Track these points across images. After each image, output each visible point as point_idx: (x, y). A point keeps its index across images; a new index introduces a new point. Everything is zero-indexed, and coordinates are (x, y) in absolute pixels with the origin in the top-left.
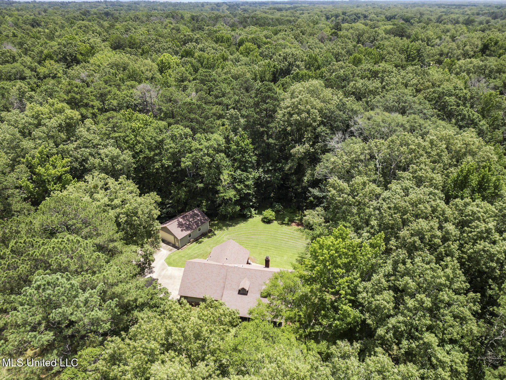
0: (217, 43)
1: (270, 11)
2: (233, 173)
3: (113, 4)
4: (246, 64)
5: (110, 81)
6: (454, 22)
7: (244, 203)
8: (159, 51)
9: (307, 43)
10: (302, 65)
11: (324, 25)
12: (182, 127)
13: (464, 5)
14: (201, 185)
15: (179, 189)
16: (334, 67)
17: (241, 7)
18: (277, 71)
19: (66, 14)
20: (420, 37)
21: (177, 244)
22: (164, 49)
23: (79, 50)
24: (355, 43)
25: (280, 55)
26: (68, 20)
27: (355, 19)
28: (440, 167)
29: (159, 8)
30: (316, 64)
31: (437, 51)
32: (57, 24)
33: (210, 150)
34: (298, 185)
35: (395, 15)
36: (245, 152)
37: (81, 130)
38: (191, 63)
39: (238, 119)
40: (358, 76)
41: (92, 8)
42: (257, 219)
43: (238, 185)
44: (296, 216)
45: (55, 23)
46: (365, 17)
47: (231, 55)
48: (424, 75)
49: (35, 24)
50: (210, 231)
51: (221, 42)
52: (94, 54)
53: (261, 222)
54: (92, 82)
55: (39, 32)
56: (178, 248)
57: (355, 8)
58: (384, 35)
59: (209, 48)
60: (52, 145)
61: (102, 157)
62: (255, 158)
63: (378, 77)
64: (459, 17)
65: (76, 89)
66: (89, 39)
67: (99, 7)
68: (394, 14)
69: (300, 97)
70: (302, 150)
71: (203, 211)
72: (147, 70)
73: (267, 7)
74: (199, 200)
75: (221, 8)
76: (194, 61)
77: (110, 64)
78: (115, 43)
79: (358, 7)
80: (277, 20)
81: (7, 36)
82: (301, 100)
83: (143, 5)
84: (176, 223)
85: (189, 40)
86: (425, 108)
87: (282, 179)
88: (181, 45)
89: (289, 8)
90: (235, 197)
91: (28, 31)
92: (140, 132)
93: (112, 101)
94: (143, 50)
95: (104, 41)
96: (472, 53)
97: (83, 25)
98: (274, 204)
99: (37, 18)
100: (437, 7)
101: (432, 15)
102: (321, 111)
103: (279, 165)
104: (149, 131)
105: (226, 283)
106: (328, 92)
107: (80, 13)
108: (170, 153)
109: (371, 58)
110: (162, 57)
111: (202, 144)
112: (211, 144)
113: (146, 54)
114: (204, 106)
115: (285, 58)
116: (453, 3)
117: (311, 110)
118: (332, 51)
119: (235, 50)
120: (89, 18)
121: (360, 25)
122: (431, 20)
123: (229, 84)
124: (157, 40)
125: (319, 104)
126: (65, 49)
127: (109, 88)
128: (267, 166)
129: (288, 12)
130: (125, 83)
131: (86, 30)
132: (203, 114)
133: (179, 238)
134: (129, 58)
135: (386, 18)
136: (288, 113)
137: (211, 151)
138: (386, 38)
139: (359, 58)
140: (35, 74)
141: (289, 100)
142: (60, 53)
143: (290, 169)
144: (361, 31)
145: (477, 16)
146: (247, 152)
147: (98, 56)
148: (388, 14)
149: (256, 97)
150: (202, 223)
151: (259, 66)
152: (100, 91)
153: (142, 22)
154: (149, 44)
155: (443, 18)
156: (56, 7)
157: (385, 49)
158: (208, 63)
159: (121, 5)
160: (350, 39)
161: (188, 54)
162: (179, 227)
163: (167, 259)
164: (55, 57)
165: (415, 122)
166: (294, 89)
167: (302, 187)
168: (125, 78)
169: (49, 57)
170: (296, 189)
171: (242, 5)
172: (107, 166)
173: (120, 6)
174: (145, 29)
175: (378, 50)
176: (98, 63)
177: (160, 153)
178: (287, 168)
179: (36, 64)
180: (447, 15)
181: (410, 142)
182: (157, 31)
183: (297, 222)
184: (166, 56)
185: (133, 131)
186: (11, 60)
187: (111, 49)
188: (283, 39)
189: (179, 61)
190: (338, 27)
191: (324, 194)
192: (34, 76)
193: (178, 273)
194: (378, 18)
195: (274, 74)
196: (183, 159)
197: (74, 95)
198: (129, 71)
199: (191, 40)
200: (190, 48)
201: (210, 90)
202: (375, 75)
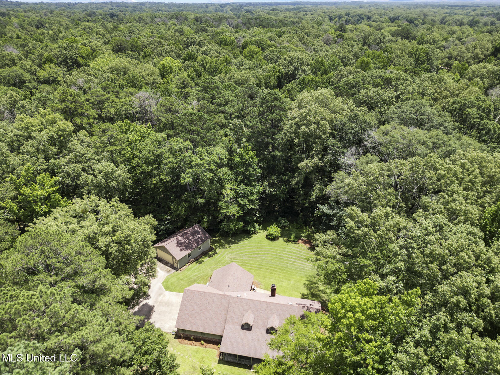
0: (220, 45)
1: (273, 12)
2: (236, 187)
3: (118, 5)
4: (250, 68)
5: (108, 88)
6: (458, 23)
7: (248, 218)
8: (161, 55)
9: (312, 45)
10: (308, 69)
11: (327, 27)
12: (182, 140)
13: (467, 6)
14: (202, 201)
15: (179, 204)
16: (342, 73)
17: (245, 8)
18: (282, 76)
19: (72, 15)
20: (426, 39)
21: (175, 265)
22: (166, 53)
23: (80, 53)
24: (360, 46)
25: (285, 59)
26: (73, 21)
27: (358, 20)
28: (473, 195)
29: (164, 9)
30: (323, 68)
31: (445, 54)
32: (62, 25)
33: (212, 165)
34: (305, 199)
35: (399, 17)
36: (249, 165)
37: (74, 143)
38: (193, 67)
39: (242, 129)
40: (369, 83)
41: (98, 9)
42: (261, 235)
43: (241, 200)
44: (303, 233)
45: (60, 24)
46: (369, 18)
47: (235, 58)
48: (440, 83)
49: (40, 25)
50: (211, 249)
51: (225, 45)
52: (95, 57)
53: (265, 239)
54: (90, 89)
55: (43, 34)
56: (176, 269)
57: (358, 8)
58: (390, 37)
59: (212, 51)
60: (41, 160)
61: (95, 173)
62: (259, 171)
63: (391, 85)
64: (463, 18)
65: (70, 98)
66: (90, 42)
67: (105, 8)
68: (397, 15)
69: (309, 107)
70: (310, 164)
71: (204, 228)
72: (148, 75)
73: (271, 8)
74: (199, 216)
75: (225, 9)
76: (196, 65)
77: (110, 68)
78: (117, 45)
79: (361, 8)
80: (281, 21)
81: (11, 38)
82: (310, 110)
83: (149, 6)
84: (175, 242)
85: (191, 42)
86: (445, 121)
87: (288, 192)
88: (184, 48)
89: (292, 10)
90: (238, 212)
91: (32, 33)
92: (136, 145)
93: (110, 109)
94: (145, 53)
95: (106, 43)
96: (482, 56)
97: (87, 27)
98: (280, 218)
99: (42, 19)
100: (440, 8)
101: (435, 16)
102: (331, 122)
103: (285, 178)
104: (146, 145)
105: (228, 316)
106: (338, 102)
107: (86, 14)
108: (168, 168)
109: (379, 62)
110: (164, 61)
111: (203, 159)
112: (213, 158)
113: (148, 58)
114: (206, 116)
115: (290, 62)
116: (455, 4)
117: (321, 122)
118: (338, 54)
119: (239, 53)
120: (94, 19)
121: (364, 26)
122: (435, 21)
123: (232, 91)
124: (159, 43)
125: (329, 115)
126: (66, 52)
127: (107, 96)
128: (272, 180)
129: (292, 13)
130: (124, 90)
131: (89, 31)
132: (205, 126)
133: (178, 259)
134: (130, 62)
135: (390, 19)
136: (295, 124)
137: (213, 167)
138: (392, 41)
139: (367, 62)
140: (35, 77)
141: (296, 110)
142: (60, 56)
143: (297, 183)
144: (366, 33)
145: (481, 17)
146: (251, 166)
147: (98, 60)
148: (392, 15)
149: (261, 106)
150: (203, 241)
151: (264, 71)
152: (98, 99)
153: (146, 24)
154: (152, 46)
155: (446, 19)
156: (62, 8)
157: (392, 52)
158: (210, 66)
159: (126, 5)
160: (355, 41)
161: (191, 57)
162: (177, 246)
163: (164, 282)
164: (55, 60)
165: (439, 139)
166: (302, 99)
167: (309, 202)
168: (124, 84)
169: (50, 60)
170: (304, 204)
171: (246, 6)
172: (100, 183)
173: (125, 7)
174: (149, 30)
175: (386, 53)
176: (98, 67)
177: (158, 168)
178: (294, 182)
179: (36, 67)
180: (451, 16)
181: (438, 165)
182: (161, 33)
183: (304, 239)
184: (167, 60)
185: (130, 143)
186: (10, 63)
187: (112, 52)
188: (288, 42)
189: (181, 65)
190: (342, 29)
191: (335, 211)
192: (34, 79)
193: (176, 298)
194: (382, 19)
195: (279, 79)
196: (183, 175)
197: (68, 104)
198: (129, 76)
199: (194, 43)
200: (193, 51)
201: (213, 98)
202: (388, 82)
